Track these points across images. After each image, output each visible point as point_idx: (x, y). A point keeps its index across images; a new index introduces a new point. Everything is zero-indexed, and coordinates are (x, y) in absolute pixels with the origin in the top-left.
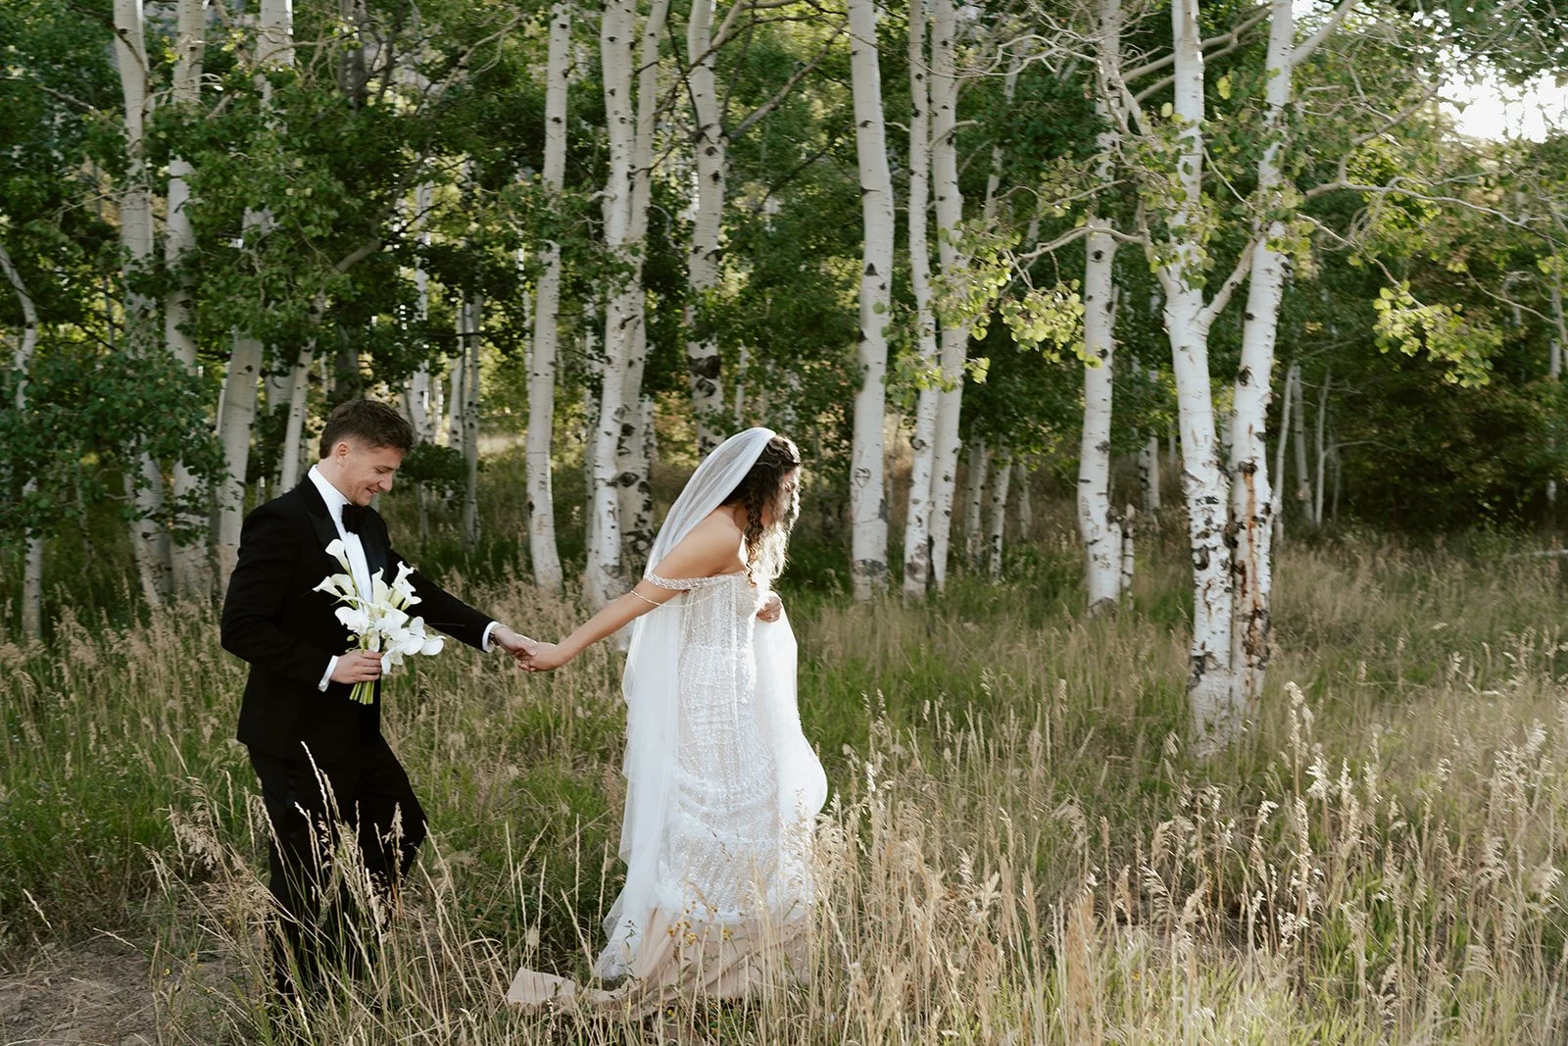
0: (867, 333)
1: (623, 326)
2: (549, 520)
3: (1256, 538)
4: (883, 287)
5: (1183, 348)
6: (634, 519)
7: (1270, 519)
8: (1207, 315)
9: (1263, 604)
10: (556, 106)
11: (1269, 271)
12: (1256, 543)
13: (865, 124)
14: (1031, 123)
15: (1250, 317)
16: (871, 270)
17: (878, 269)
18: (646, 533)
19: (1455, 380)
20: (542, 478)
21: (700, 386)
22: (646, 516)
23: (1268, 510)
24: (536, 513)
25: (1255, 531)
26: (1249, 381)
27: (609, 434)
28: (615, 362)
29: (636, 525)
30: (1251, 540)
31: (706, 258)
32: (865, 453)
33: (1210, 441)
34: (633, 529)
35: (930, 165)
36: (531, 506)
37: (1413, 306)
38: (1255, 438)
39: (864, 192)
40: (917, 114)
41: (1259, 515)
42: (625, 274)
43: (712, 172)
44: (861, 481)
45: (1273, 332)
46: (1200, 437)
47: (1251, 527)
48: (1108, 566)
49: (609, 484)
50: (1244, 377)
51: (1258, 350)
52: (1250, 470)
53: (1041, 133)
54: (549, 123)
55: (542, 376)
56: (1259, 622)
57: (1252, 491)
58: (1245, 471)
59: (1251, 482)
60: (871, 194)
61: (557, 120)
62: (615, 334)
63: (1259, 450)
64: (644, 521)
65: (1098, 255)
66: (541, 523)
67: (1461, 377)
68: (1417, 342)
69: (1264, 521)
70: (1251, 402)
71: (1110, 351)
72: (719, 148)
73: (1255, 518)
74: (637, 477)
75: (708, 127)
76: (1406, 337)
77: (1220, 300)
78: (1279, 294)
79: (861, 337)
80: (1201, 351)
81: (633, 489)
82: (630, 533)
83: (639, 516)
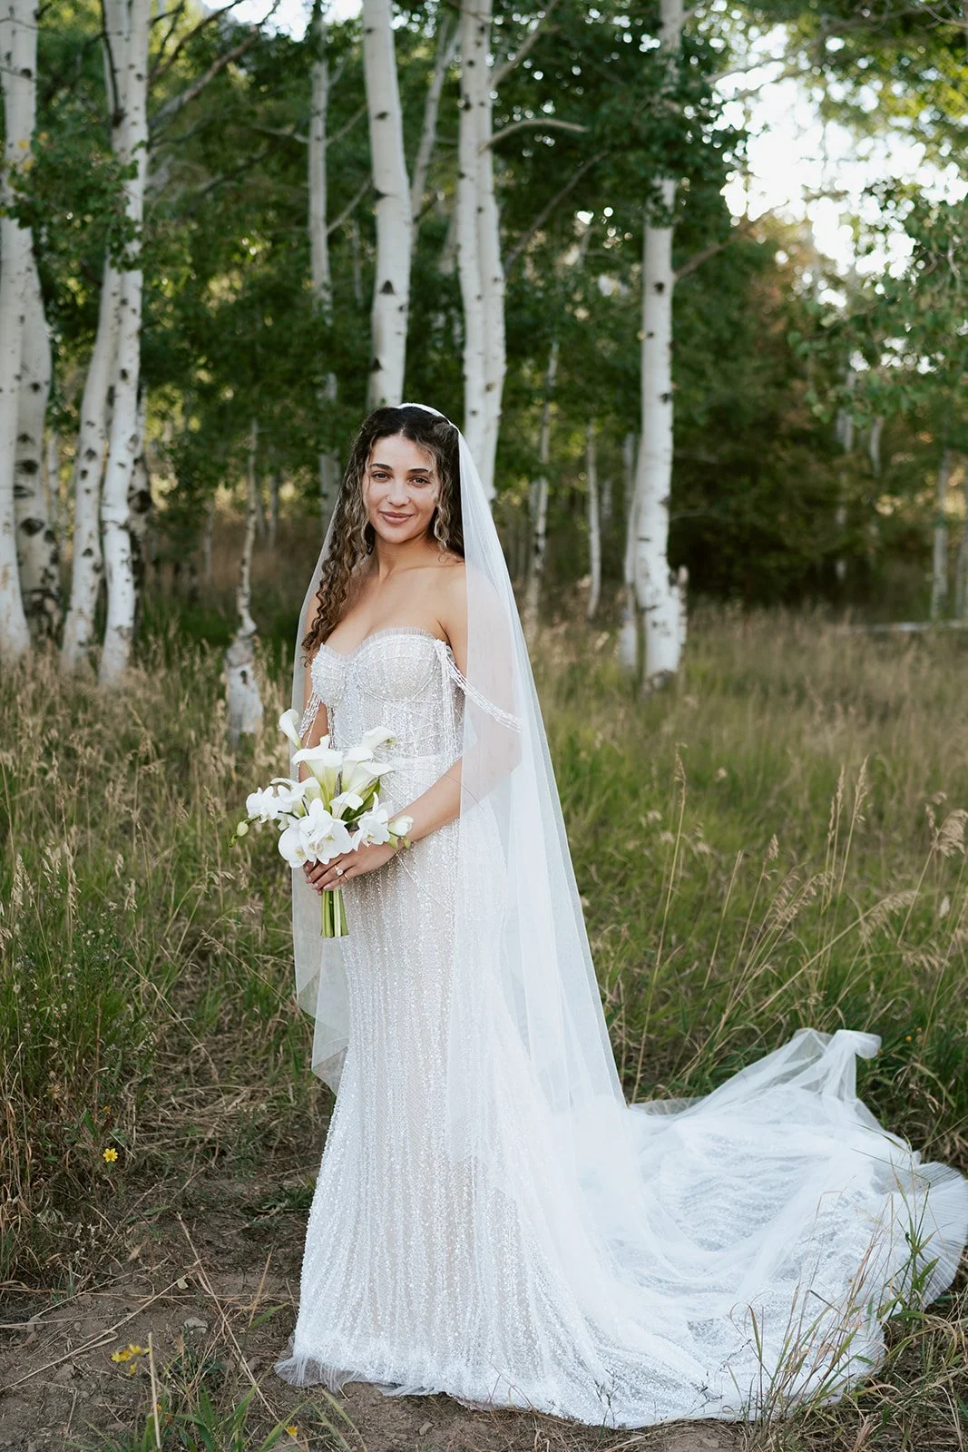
0: (384, 361)
4: (401, 309)
6: (40, 574)
10: (25, 53)
13: (382, 116)
16: (388, 288)
17: (394, 287)
22: (54, 570)
27: (122, 465)
29: (43, 581)
34: (38, 585)
39: (379, 195)
48: (668, 634)
54: (17, 74)
60: (388, 199)
61: (25, 72)
64: (52, 577)
65: (660, 287)
71: (670, 395)
74: (42, 525)
79: (377, 366)
81: (39, 538)
82: (35, 591)
83: (46, 571)
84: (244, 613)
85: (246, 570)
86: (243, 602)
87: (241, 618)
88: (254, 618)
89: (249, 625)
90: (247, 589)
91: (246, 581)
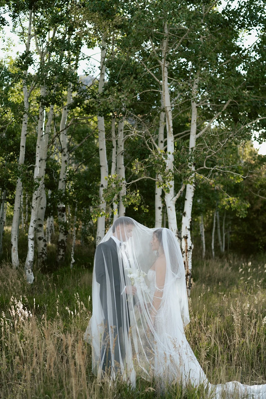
0: (101, 203)
1: (37, 199)
2: (16, 249)
3: (188, 255)
5: (169, 207)
6: (42, 249)
7: (191, 250)
8: (175, 199)
9: (190, 272)
10: (23, 143)
11: (191, 188)
12: (188, 256)
13: (101, 149)
14: (139, 151)
15: (186, 200)
16: (102, 186)
17: (104, 186)
18: (45, 253)
19: (238, 216)
20: (15, 238)
21: (60, 214)
22: (45, 248)
23: (191, 248)
24: (13, 247)
25: (188, 253)
26: (186, 215)
27: (32, 226)
28: (34, 208)
29: (42, 250)
30: (186, 256)
31: (63, 182)
32: (100, 233)
33: (176, 230)
34: (41, 251)
35: (116, 160)
36: (12, 245)
37: (228, 197)
38: (187, 230)
40: (113, 147)
41: (189, 249)
42: (37, 186)
43: (65, 160)
44: (99, 240)
45: (192, 203)
46: (173, 230)
47: (186, 252)
49: (31, 240)
50: (184, 214)
51: (188, 208)
52: (186, 238)
53: (142, 153)
54: (21, 147)
55: (16, 211)
56: (188, 277)
57: (187, 243)
58: (185, 238)
59: (186, 241)
60: (102, 167)
61: (23, 146)
62: (35, 201)
63: (189, 233)
64: (44, 250)
66: (14, 249)
67: (240, 215)
68: (229, 206)
69: (190, 251)
70: (186, 221)
71: (161, 207)
72: (67, 154)
73: (187, 250)
74: (43, 238)
75: (64, 149)
76: (226, 205)
77: (178, 195)
78: (193, 194)
80: (173, 208)
81: (42, 241)
82: (40, 253)
83: (43, 248)
84: (72, 258)
85: (73, 248)
86: (72, 255)
87: (71, 259)
88: (74, 259)
89: (73, 261)
90: (73, 252)
91: (73, 251)
